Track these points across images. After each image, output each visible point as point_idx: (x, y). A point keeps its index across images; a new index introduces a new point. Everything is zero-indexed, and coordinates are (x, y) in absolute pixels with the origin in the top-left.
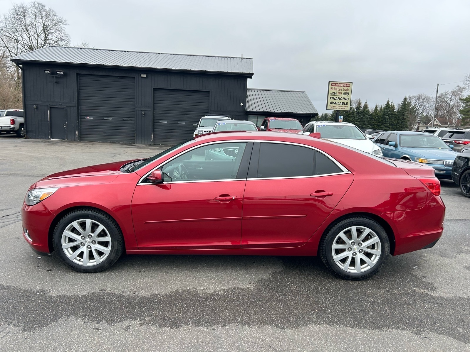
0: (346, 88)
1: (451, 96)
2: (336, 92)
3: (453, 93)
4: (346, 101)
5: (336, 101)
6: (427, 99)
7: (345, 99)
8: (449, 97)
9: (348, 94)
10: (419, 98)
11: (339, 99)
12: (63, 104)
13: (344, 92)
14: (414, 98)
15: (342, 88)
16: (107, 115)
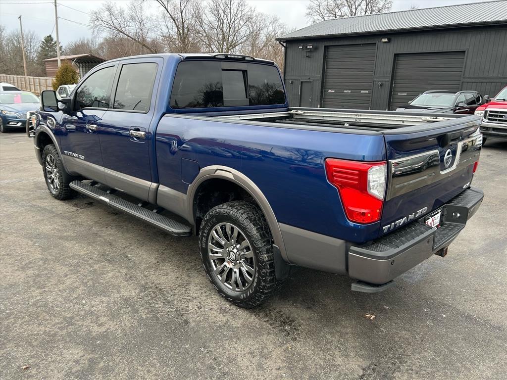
12: (311, 78)
16: (347, 88)
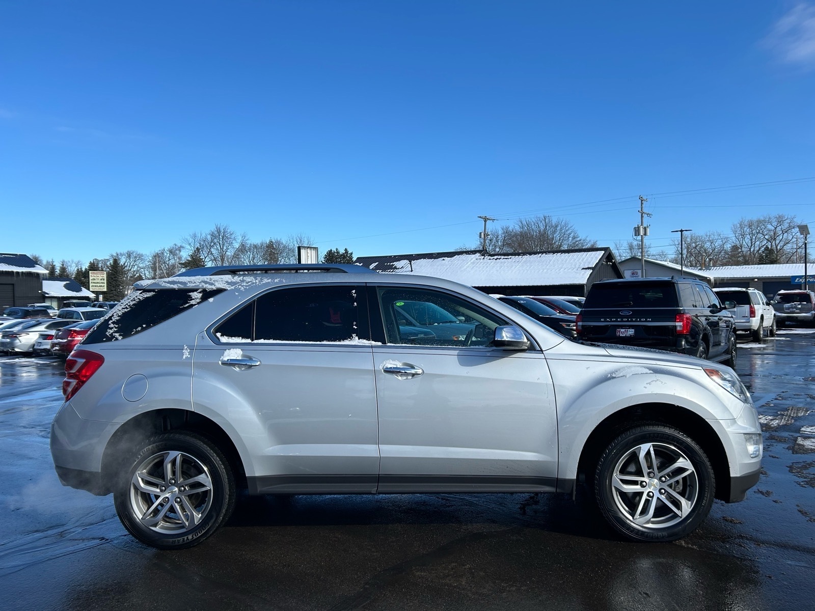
0: (102, 275)
1: (169, 255)
2: (95, 278)
3: (171, 252)
4: (103, 285)
5: (96, 285)
6: (140, 257)
7: (102, 283)
8: (167, 254)
9: (104, 279)
10: (129, 255)
11: (98, 283)
13: (101, 278)
14: (123, 255)
15: (99, 275)
